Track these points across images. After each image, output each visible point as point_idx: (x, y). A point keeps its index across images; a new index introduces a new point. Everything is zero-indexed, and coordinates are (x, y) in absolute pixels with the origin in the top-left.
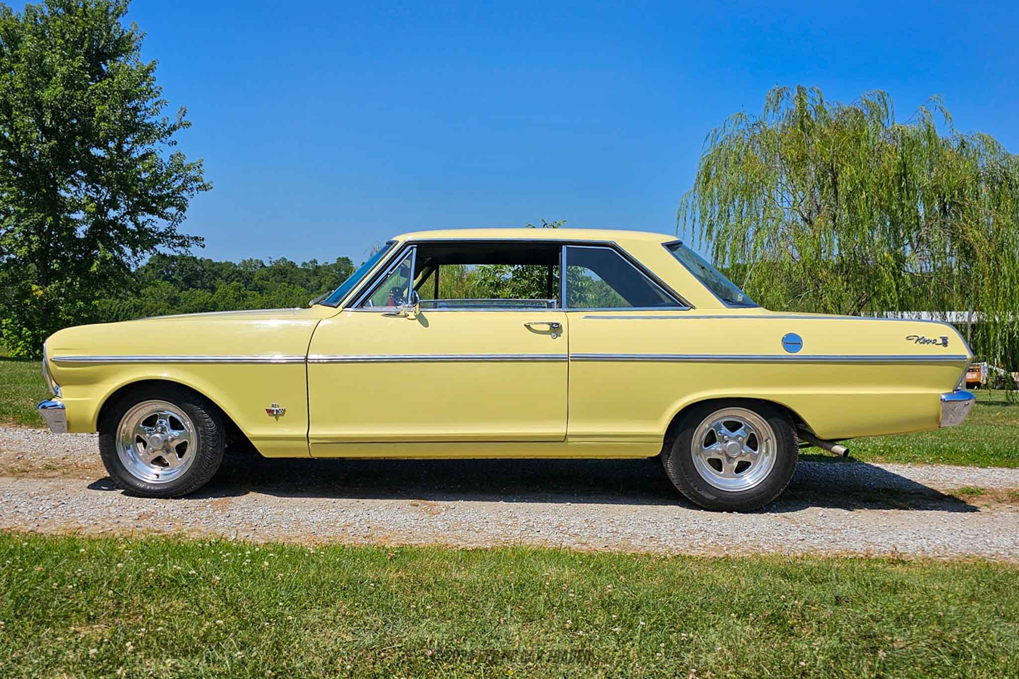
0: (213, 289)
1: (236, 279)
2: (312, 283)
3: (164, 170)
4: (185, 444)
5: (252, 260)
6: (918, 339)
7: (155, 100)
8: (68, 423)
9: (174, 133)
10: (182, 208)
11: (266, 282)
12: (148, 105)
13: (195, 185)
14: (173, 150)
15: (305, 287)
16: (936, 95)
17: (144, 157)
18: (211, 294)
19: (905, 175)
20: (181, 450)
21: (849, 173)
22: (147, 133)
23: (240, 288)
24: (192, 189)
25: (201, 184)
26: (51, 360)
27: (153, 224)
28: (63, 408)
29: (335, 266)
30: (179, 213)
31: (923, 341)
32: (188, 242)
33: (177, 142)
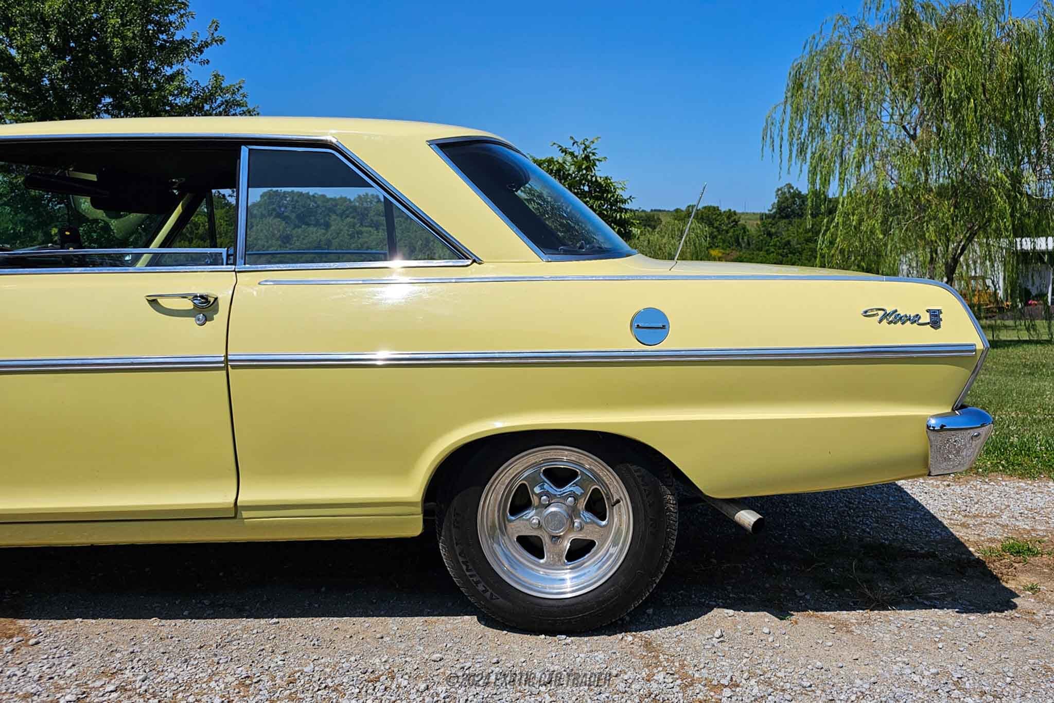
0: (327, 226)
1: (351, 215)
6: (886, 315)
9: (205, 50)
19: (1021, 79)
21: (953, 77)
22: (176, 50)
23: (354, 225)
31: (894, 318)
33: (209, 61)
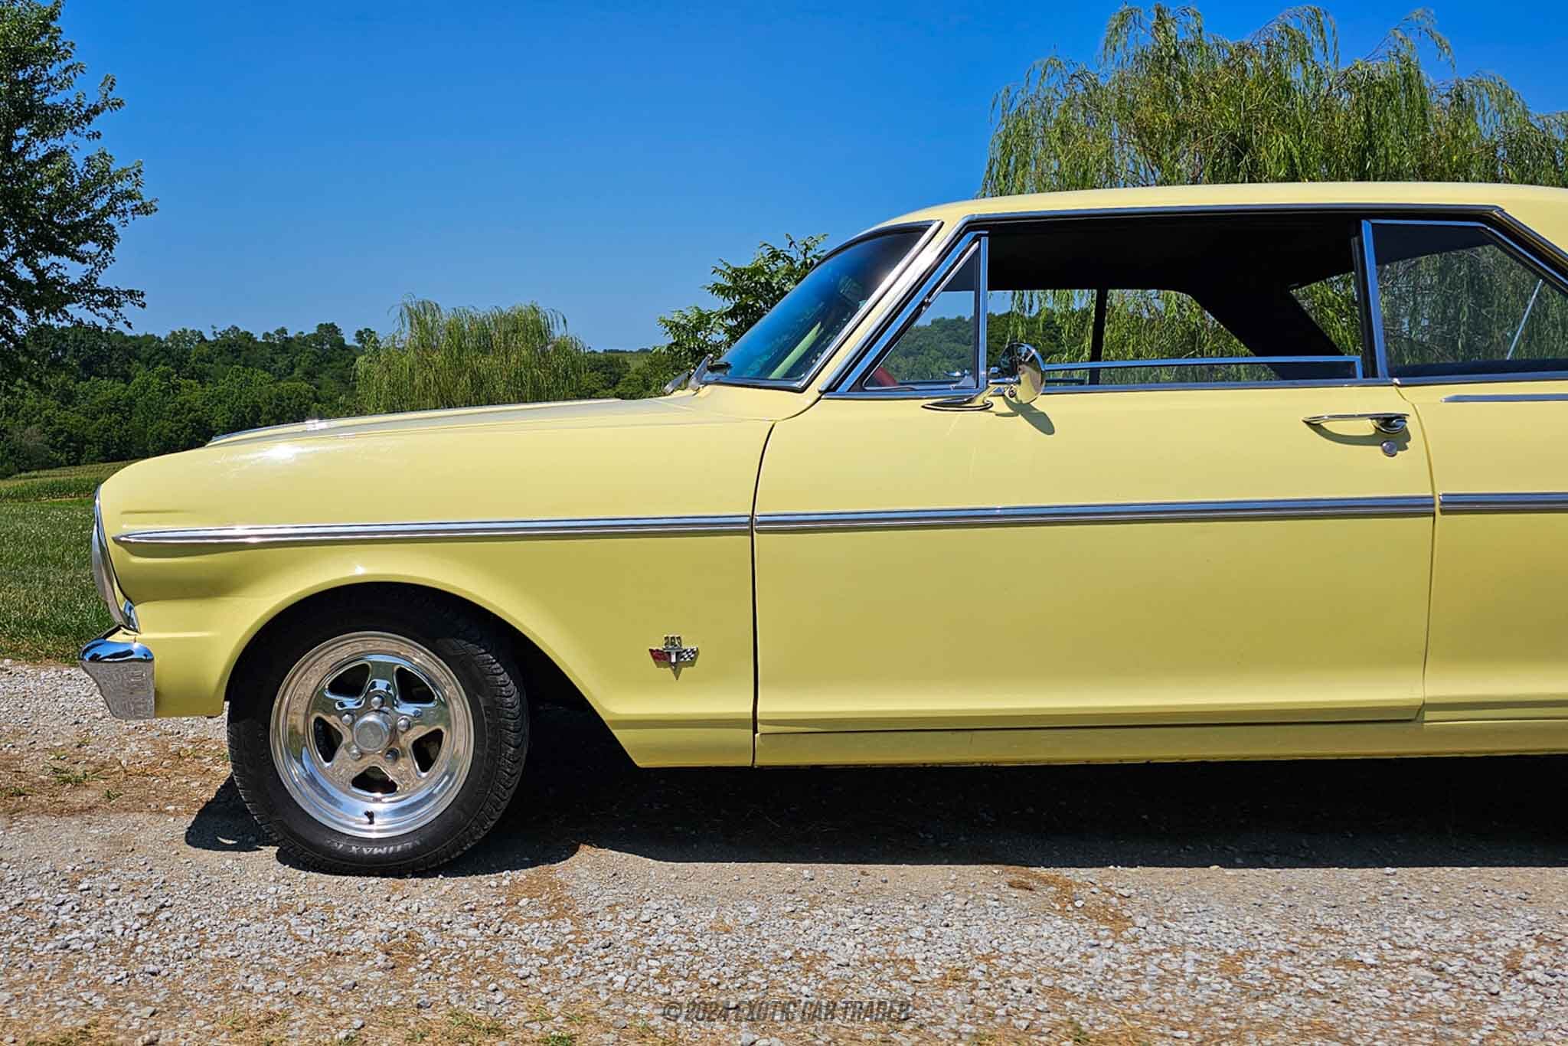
0: (127, 378)
1: (163, 362)
2: (280, 365)
3: (76, 182)
4: (436, 737)
5: (185, 331)
7: (64, 64)
8: (157, 694)
9: (96, 118)
10: (109, 244)
11: (209, 365)
12: (52, 72)
13: (129, 205)
14: (92, 148)
15: (269, 371)
16: (1419, 11)
17: (48, 159)
18: (124, 385)
19: (1371, 149)
20: (425, 752)
22: (52, 121)
23: (168, 376)
24: (124, 212)
25: (139, 203)
26: (116, 540)
27: (60, 270)
28: (147, 659)
29: (314, 337)
30: (103, 253)
32: (118, 299)
33: (100, 134)
